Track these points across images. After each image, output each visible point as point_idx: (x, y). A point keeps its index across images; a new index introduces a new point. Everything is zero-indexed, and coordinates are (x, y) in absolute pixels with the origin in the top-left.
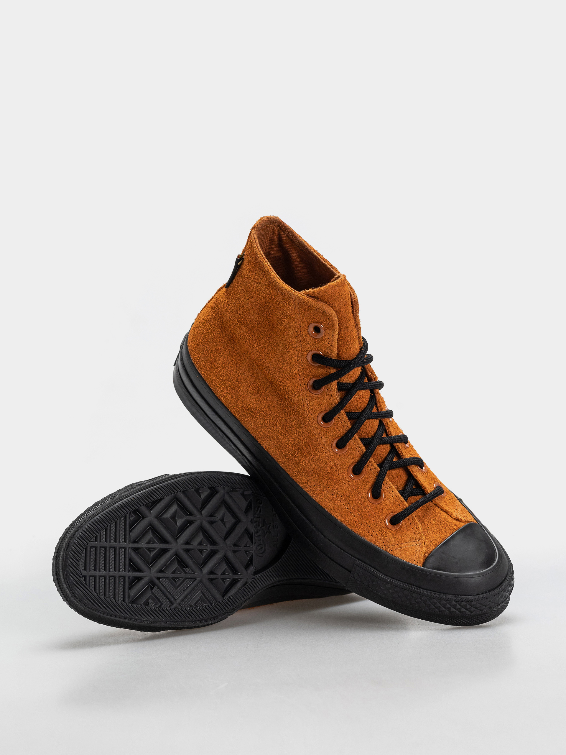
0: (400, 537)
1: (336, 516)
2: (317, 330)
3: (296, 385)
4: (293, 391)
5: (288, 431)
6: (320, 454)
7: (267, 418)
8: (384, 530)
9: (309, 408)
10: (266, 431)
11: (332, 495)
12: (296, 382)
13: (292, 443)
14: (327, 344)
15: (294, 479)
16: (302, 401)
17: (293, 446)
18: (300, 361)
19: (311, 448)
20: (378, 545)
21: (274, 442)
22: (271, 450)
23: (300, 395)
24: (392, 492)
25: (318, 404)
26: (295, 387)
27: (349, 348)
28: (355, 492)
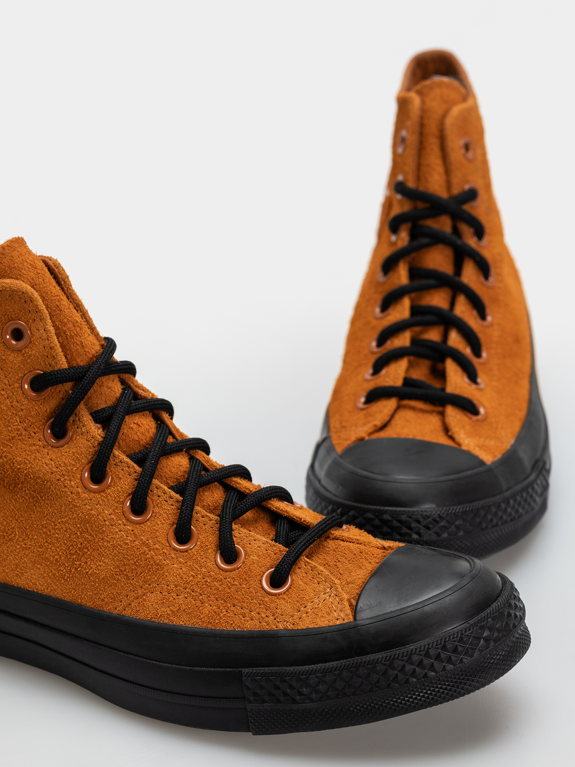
0: (298, 597)
1: (181, 623)
2: (18, 335)
3: (28, 449)
4: (26, 460)
5: (48, 533)
6: (112, 537)
7: (10, 537)
8: (266, 599)
9: (62, 471)
10: (17, 558)
11: (161, 593)
12: (24, 444)
13: (62, 549)
14: (43, 349)
15: (93, 606)
16: (46, 467)
17: (66, 553)
18: (14, 403)
19: (95, 536)
20: (267, 627)
21: (37, 568)
22: (38, 584)
23: (39, 460)
24: (254, 541)
25: (72, 457)
26: (27, 452)
27: (78, 343)
28: (195, 569)
